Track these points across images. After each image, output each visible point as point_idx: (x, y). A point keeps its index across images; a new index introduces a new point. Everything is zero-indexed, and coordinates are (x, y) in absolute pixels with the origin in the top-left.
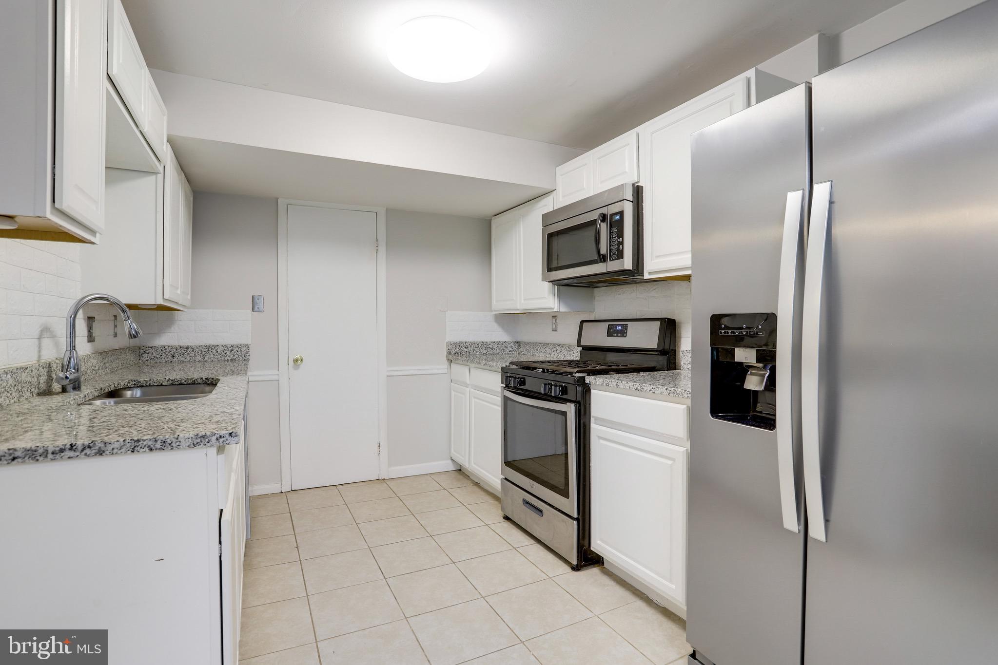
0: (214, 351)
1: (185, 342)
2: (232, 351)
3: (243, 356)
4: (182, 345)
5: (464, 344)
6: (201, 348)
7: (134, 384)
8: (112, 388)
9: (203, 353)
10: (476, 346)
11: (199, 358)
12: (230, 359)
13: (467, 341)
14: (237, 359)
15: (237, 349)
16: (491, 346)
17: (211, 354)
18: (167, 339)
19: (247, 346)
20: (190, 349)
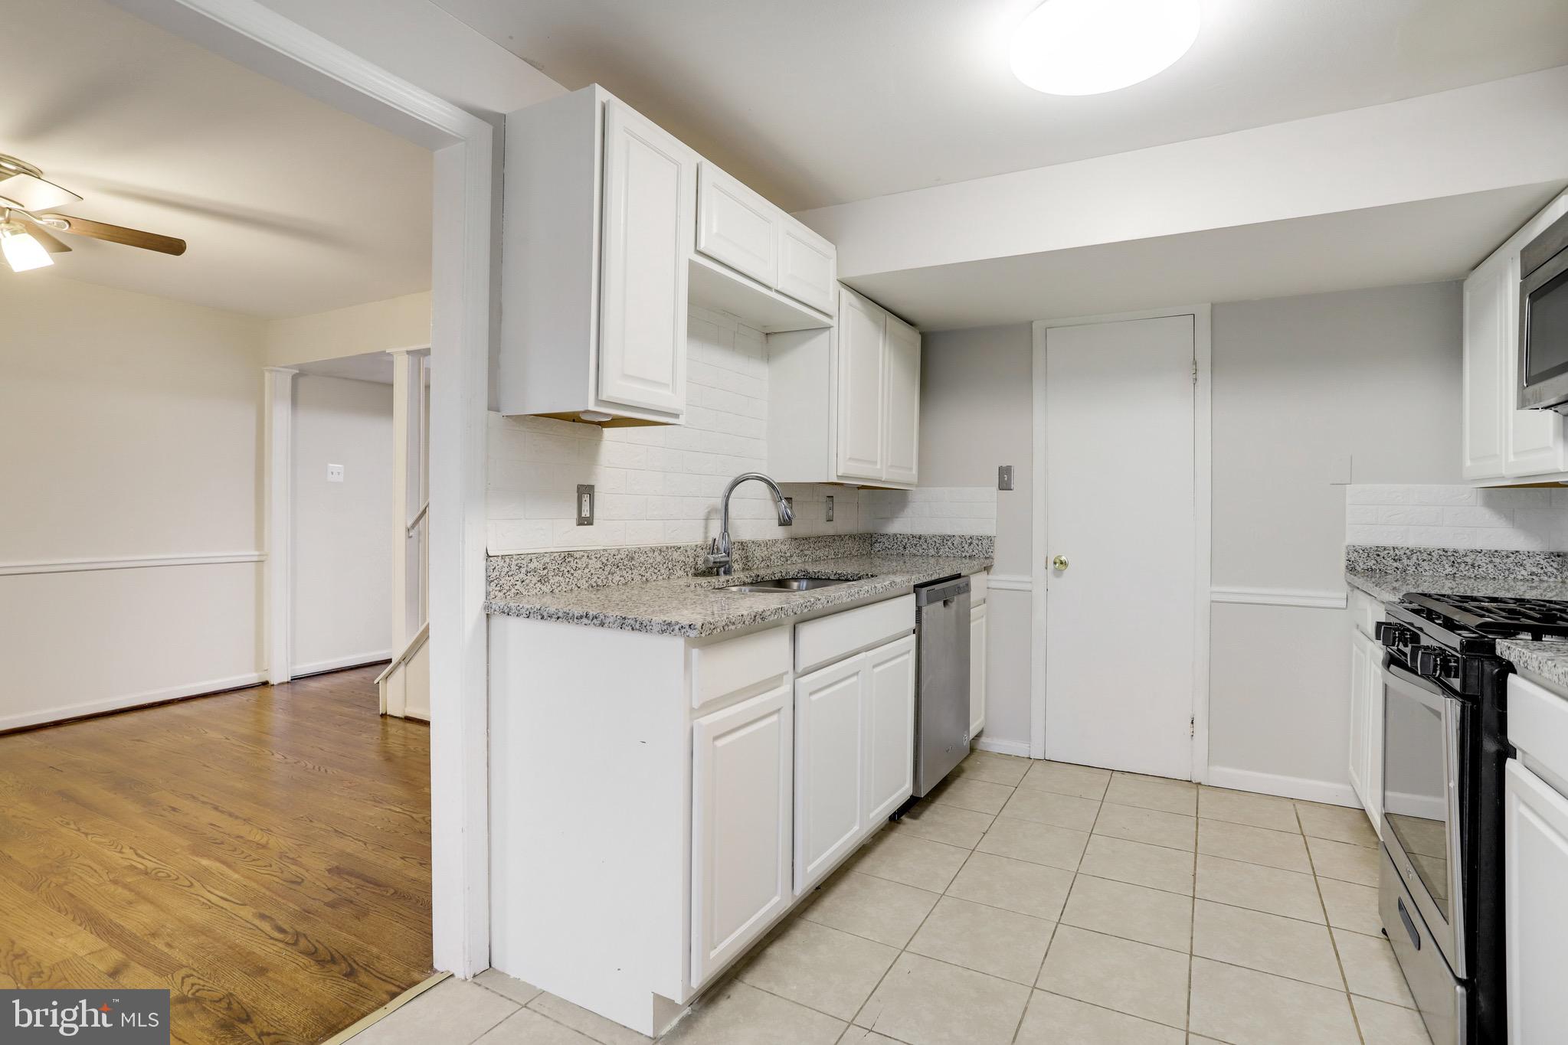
0: (949, 543)
1: (917, 531)
2: (971, 544)
3: (984, 552)
4: (914, 534)
5: (1392, 552)
6: (934, 539)
7: (804, 575)
8: (778, 576)
9: (938, 545)
10: (1425, 556)
11: (932, 552)
12: (968, 555)
13: (1400, 546)
14: (976, 556)
15: (977, 542)
16: (1468, 560)
17: (946, 547)
18: (899, 526)
19: (990, 539)
20: (922, 540)
